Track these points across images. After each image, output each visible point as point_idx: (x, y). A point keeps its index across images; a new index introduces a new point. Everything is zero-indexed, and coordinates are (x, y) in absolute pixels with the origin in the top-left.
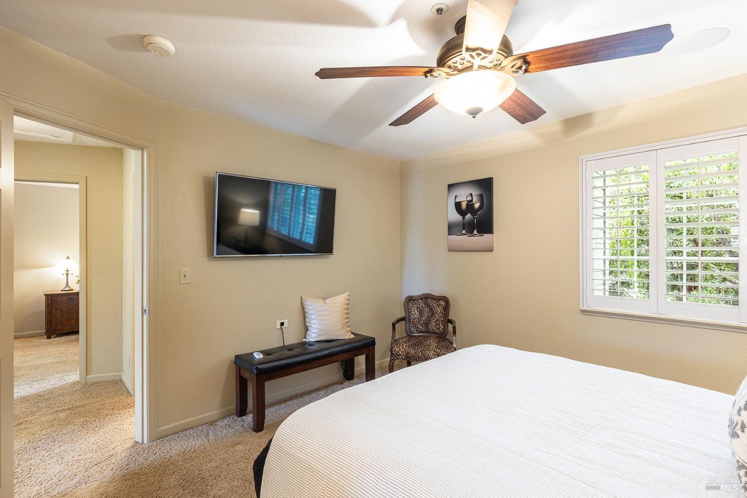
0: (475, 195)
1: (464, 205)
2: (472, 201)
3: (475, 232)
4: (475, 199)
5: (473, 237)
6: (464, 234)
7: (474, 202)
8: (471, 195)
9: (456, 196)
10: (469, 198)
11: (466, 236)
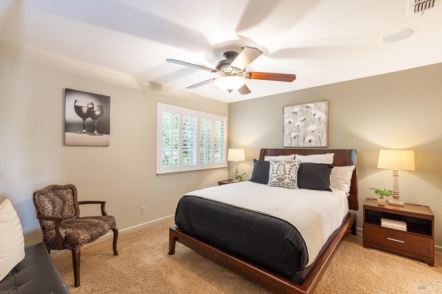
0: (96, 105)
1: (85, 110)
2: (93, 108)
3: (96, 132)
4: (96, 108)
5: (94, 136)
6: (84, 133)
7: (95, 110)
8: (92, 104)
9: (76, 101)
10: (90, 106)
11: (87, 135)
